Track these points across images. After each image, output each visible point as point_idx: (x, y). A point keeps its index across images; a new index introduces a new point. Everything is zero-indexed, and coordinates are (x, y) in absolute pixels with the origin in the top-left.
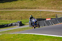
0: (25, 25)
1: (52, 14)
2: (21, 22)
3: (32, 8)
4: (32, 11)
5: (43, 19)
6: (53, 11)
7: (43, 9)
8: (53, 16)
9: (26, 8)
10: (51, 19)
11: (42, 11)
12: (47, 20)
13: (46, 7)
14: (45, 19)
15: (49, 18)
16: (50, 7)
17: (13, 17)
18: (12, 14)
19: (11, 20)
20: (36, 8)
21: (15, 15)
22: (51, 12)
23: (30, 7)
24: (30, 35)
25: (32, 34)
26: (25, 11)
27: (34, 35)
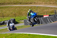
0: (19, 23)
1: (50, 10)
2: (14, 20)
3: (27, 3)
4: (28, 7)
5: (40, 16)
6: (51, 6)
7: (40, 4)
8: (52, 12)
9: (20, 3)
10: (49, 15)
11: (39, 7)
12: (44, 17)
13: (43, 2)
14: (42, 16)
15: (47, 15)
16: (48, 2)
17: (5, 14)
18: (4, 10)
19: (3, 18)
20: (31, 3)
21: (8, 12)
22: (49, 7)
23: (25, 2)
24: (25, 34)
25: (27, 34)
26: (19, 7)
27: (29, 35)
